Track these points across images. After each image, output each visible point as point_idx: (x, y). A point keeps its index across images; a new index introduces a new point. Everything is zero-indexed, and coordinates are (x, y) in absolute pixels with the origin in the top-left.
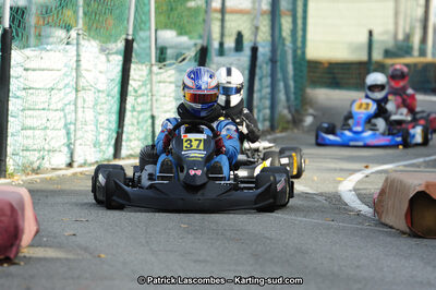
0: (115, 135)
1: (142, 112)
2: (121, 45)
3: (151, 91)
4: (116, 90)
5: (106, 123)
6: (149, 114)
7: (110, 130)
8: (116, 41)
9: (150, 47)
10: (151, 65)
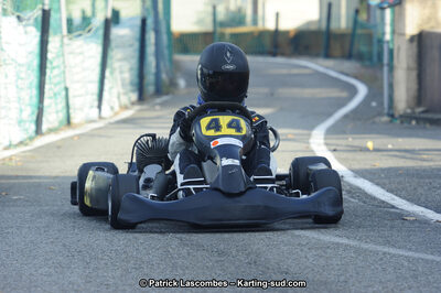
0: (36, 111)
3: (64, 62)
5: (27, 98)
6: (62, 86)
9: (60, 19)
10: (63, 37)
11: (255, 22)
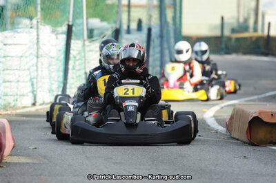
0: (62, 85)
1: (79, 70)
2: (65, 28)
3: (84, 57)
4: (62, 56)
5: (56, 77)
6: (83, 71)
7: (59, 81)
8: (61, 26)
9: (83, 29)
10: (84, 41)
11: (255, 30)
